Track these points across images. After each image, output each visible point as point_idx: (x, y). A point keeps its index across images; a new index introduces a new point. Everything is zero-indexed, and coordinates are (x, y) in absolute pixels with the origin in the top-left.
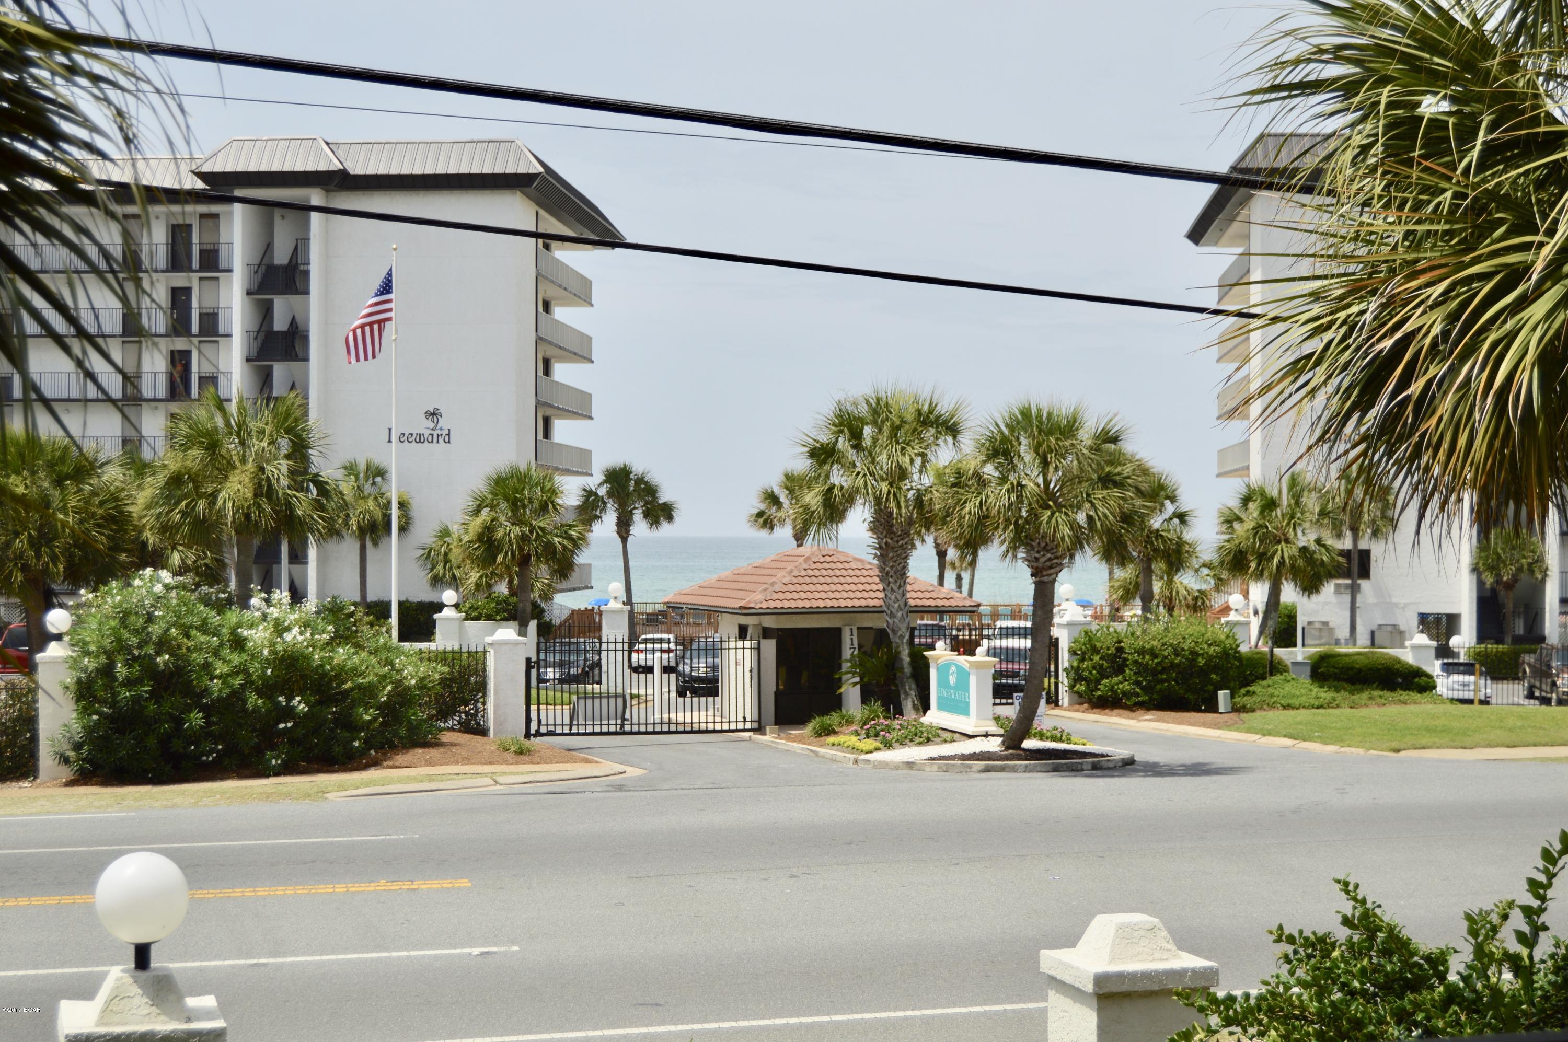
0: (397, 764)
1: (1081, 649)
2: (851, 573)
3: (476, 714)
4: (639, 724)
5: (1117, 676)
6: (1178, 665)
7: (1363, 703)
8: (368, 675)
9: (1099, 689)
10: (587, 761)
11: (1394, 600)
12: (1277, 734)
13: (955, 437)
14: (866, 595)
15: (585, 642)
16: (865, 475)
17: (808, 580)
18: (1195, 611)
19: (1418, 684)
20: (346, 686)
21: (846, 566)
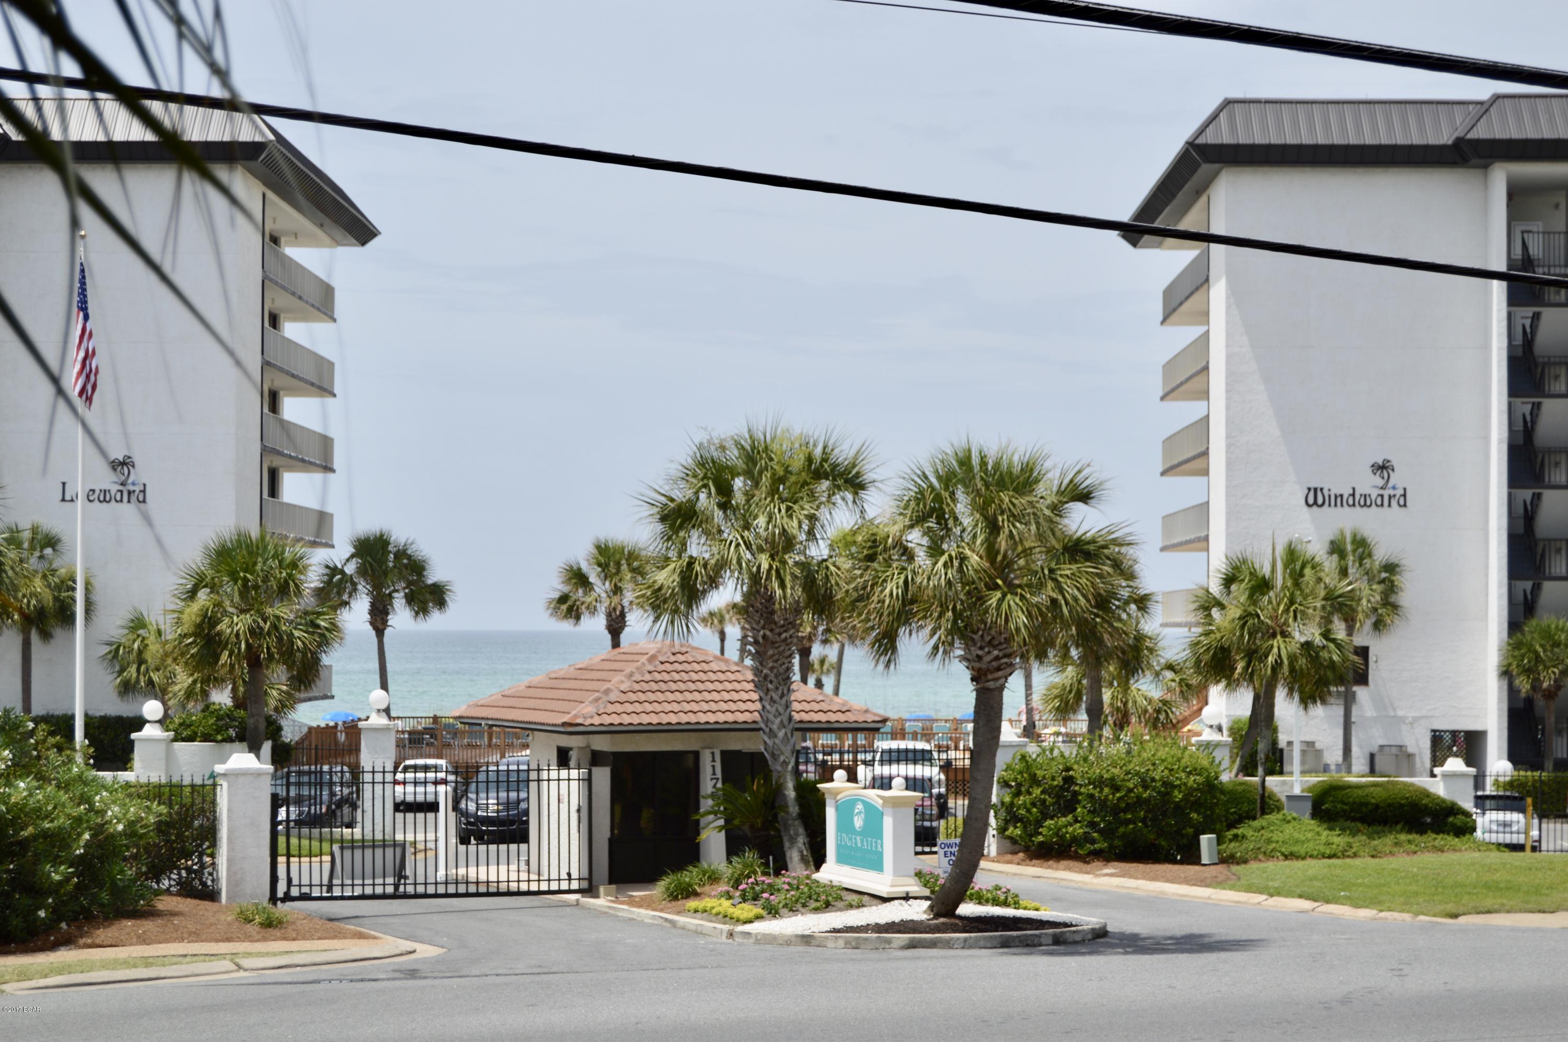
0: (98, 941)
1: (1015, 780)
2: (712, 676)
3: (199, 873)
4: (426, 884)
5: (1064, 815)
6: (1147, 801)
7: (1387, 850)
8: (58, 817)
9: (1041, 834)
10: (361, 936)
11: (1400, 713)
12: (1289, 894)
13: (856, 493)
14: (733, 707)
15: (330, 772)
16: (738, 545)
17: (654, 686)
18: (1155, 727)
19: (1453, 825)
20: (25, 833)
21: (705, 667)
